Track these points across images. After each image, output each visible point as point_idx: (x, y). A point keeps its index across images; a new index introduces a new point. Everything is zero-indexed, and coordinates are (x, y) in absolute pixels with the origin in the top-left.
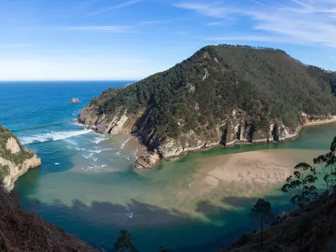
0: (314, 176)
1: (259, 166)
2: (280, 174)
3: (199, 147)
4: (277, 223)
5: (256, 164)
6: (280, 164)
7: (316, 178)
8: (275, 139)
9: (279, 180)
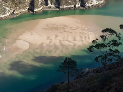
0: (119, 42)
1: (66, 30)
2: (85, 37)
3: (8, 14)
4: (81, 77)
5: (64, 28)
6: (86, 29)
7: (120, 44)
8: (81, 6)
9: (85, 42)
